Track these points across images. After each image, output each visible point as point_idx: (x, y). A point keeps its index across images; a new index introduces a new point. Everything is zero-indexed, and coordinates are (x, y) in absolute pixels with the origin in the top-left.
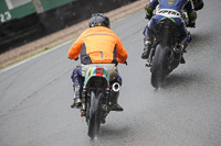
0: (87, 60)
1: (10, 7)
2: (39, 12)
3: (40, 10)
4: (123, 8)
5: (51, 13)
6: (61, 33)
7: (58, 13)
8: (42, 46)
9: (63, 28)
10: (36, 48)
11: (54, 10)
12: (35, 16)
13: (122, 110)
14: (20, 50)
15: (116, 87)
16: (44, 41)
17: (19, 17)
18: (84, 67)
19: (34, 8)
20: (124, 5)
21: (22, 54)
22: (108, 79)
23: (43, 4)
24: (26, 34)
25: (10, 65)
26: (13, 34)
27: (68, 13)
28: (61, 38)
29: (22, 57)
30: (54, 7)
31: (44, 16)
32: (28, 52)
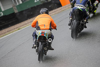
1: (3, 10)
2: (16, 12)
3: (16, 11)
4: (54, 11)
5: (21, 13)
7: (24, 12)
8: (17, 28)
9: (26, 19)
10: (14, 29)
12: (14, 14)
13: (53, 49)
14: (7, 30)
15: (50, 40)
16: (18, 25)
18: (37, 31)
19: (13, 11)
20: (54, 9)
21: (8, 31)
23: (17, 9)
24: (10, 22)
25: (2, 36)
26: (4, 22)
28: (26, 24)
29: (8, 33)
31: (18, 14)
32: (11, 30)
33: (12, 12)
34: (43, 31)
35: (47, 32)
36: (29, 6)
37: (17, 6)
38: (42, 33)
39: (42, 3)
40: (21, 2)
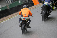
3: (8, 8)
5: (11, 9)
9: (14, 13)
10: (7, 18)
12: (7, 10)
13: (30, 27)
16: (9, 16)
17: (3, 10)
21: (4, 20)
27: (16, 9)
28: (14, 15)
29: (3, 20)
30: (12, 7)
31: (9, 10)
32: (5, 19)
34: (25, 17)
35: (27, 18)
37: (9, 5)
38: (24, 18)
40: (11, 3)
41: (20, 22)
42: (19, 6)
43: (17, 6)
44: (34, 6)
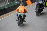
0: (19, 12)
3: (6, 8)
5: (8, 8)
6: (11, 12)
7: (10, 8)
8: (7, 15)
10: (5, 16)
11: (9, 7)
12: (5, 9)
15: (24, 17)
16: (7, 14)
17: (2, 9)
21: (2, 17)
22: (22, 16)
23: (7, 6)
28: (11, 13)
29: (2, 18)
31: (7, 9)
32: (4, 16)
33: (4, 8)
36: (12, 5)
37: (7, 5)
39: (18, 4)
40: (8, 3)
41: (17, 17)
42: (15, 6)
43: (13, 6)
44: (27, 6)
